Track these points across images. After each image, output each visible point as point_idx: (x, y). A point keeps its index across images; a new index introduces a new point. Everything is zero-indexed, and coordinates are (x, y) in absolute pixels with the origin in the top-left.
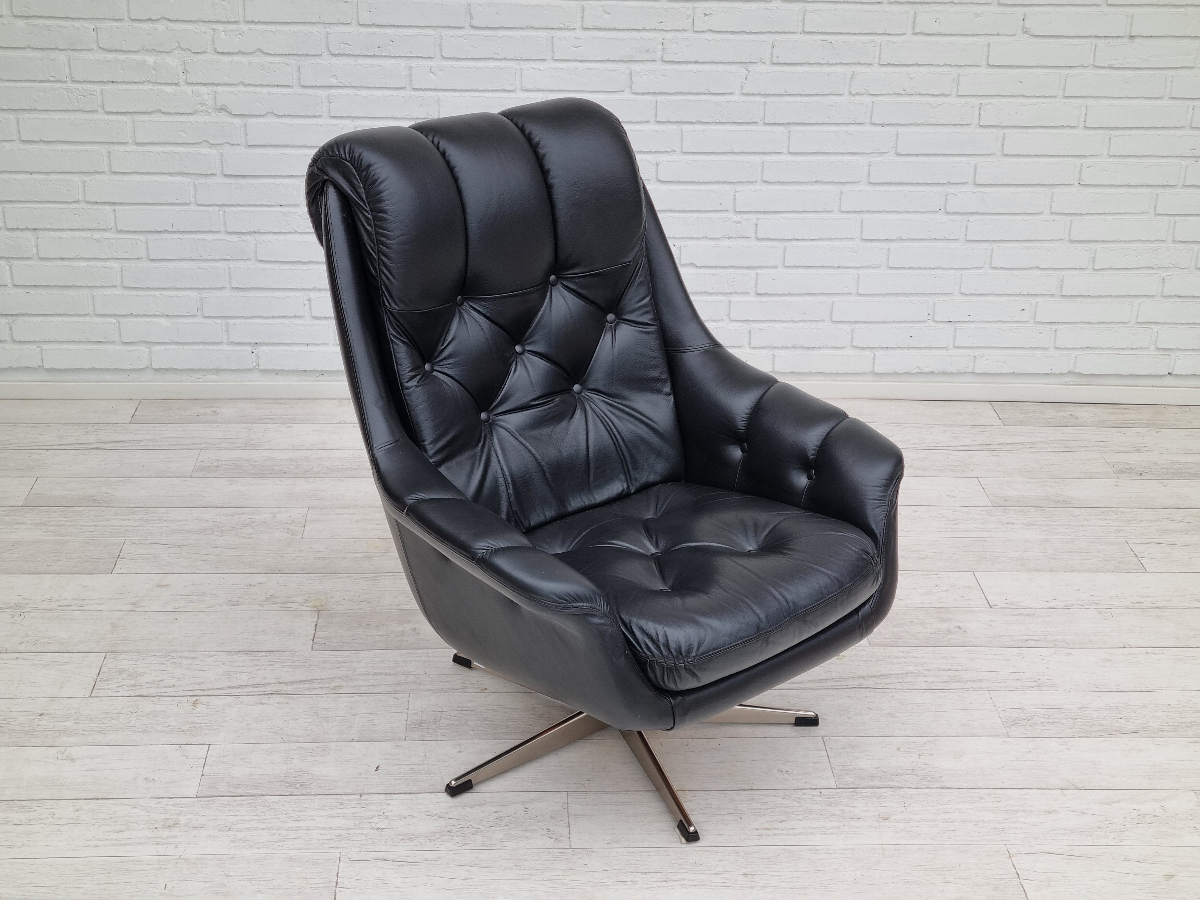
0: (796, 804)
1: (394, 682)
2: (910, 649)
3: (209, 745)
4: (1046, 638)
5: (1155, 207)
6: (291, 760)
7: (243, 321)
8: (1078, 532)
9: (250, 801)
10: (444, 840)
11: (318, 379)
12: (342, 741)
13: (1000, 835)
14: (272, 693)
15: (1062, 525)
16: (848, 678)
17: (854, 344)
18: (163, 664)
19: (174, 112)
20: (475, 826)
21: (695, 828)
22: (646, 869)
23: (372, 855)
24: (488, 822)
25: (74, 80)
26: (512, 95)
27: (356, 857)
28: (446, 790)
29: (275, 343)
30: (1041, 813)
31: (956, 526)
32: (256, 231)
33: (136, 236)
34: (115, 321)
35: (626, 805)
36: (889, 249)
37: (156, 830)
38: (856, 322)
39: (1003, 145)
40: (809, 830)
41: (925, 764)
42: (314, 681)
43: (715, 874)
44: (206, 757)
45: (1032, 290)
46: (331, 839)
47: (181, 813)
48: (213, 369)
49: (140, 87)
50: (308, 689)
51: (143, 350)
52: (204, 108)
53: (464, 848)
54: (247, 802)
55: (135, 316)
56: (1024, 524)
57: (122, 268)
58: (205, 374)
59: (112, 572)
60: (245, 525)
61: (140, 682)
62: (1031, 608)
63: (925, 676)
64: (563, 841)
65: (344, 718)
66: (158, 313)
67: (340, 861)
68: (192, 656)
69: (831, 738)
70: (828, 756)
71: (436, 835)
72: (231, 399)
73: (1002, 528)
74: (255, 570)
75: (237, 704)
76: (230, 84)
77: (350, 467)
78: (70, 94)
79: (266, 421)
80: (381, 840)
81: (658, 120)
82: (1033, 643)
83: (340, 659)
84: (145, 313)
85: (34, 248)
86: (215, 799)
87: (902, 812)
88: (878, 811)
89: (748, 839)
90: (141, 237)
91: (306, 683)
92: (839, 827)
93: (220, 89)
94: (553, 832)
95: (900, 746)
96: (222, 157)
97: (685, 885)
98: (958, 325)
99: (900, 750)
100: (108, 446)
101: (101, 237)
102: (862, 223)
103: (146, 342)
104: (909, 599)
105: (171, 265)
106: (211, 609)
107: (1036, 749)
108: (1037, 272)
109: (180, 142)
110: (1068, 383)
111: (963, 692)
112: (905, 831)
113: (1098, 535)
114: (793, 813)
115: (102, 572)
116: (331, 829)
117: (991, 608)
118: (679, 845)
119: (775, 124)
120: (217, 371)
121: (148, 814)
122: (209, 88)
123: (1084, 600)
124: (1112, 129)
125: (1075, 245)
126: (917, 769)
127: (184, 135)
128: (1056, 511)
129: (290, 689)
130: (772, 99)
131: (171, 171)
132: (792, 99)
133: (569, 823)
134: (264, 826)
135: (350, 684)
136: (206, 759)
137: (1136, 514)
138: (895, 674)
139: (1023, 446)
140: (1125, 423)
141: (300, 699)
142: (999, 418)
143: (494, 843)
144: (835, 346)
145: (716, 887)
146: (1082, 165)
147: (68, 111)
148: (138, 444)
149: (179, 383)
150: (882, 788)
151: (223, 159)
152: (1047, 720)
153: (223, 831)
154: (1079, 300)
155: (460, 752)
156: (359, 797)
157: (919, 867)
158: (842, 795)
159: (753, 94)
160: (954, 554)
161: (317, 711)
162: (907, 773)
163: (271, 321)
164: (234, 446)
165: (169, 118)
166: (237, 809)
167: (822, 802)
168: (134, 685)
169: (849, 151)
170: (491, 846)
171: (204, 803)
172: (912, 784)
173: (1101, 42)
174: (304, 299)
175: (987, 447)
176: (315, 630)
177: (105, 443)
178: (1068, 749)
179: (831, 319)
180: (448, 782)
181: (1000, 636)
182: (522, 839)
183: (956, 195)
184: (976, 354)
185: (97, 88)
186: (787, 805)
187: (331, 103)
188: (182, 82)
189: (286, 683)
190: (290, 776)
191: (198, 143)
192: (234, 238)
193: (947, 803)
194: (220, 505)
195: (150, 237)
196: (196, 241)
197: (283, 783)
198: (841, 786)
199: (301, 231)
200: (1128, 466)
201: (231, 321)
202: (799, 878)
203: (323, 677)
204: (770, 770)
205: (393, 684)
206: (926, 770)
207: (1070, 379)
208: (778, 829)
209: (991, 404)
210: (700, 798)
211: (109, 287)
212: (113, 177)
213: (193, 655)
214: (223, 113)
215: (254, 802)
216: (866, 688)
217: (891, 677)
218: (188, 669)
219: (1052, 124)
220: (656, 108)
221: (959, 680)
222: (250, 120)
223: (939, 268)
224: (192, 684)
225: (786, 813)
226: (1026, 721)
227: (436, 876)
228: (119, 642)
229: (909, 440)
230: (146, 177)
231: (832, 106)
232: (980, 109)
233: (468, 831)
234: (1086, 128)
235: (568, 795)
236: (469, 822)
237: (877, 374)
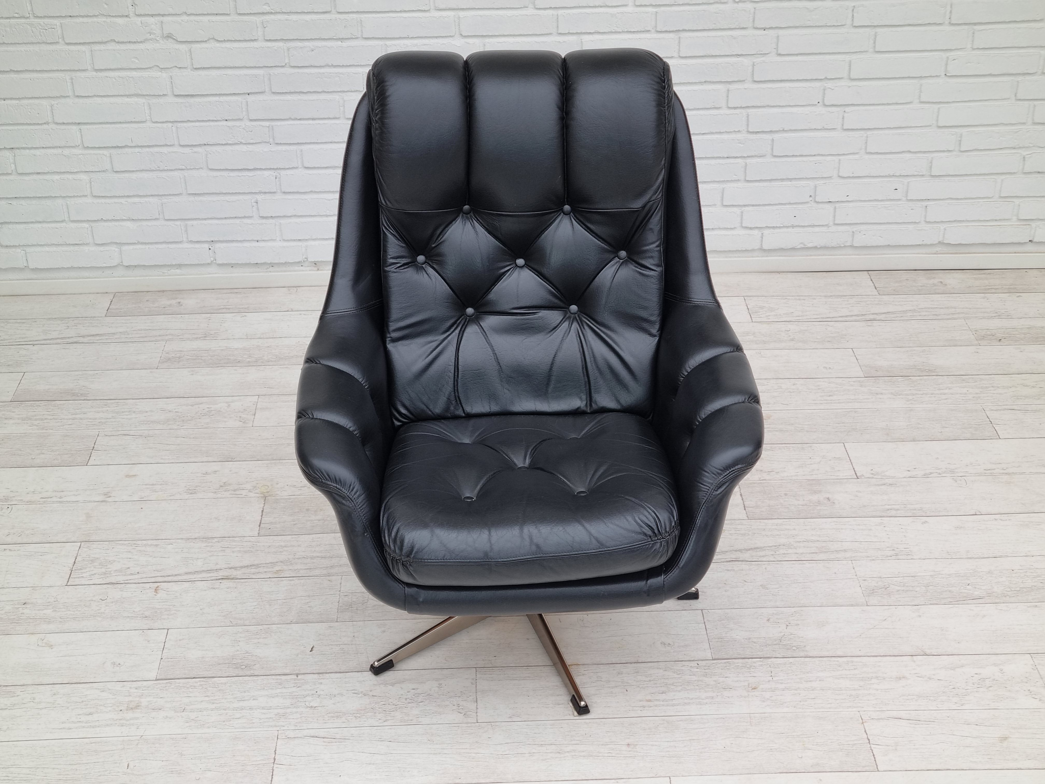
0: (676, 676)
1: (328, 565)
2: (784, 522)
3: (168, 629)
4: (905, 507)
5: (1016, 94)
6: (238, 643)
7: (199, 222)
8: (940, 401)
9: (202, 683)
10: (368, 717)
11: (268, 270)
12: (282, 623)
13: (855, 702)
14: (223, 578)
15: (926, 394)
16: (727, 552)
17: (744, 225)
18: (129, 552)
19: (126, 41)
20: (394, 703)
21: (585, 702)
22: (542, 741)
23: (306, 732)
24: (406, 699)
25: (35, 16)
26: (427, 14)
27: (291, 734)
28: (371, 670)
29: (229, 241)
30: (892, 680)
31: (831, 398)
32: (206, 143)
33: (101, 152)
34: (88, 225)
35: (527, 679)
36: (773, 139)
37: (121, 712)
38: (745, 206)
39: (875, 43)
40: (686, 701)
41: (791, 634)
42: (259, 565)
43: (602, 745)
44: (165, 642)
45: (904, 171)
46: (270, 718)
47: (142, 695)
48: (176, 265)
49: (95, 19)
50: (253, 574)
51: (114, 250)
52: (152, 36)
53: (385, 724)
54: (199, 683)
55: (105, 220)
56: (892, 393)
57: (90, 180)
58: (170, 269)
59: (87, 464)
60: (202, 415)
61: (110, 570)
62: (894, 477)
63: (795, 548)
64: (471, 716)
65: (284, 601)
66: (124, 218)
67: (278, 738)
68: (155, 544)
69: (709, 610)
70: (706, 629)
71: (361, 712)
72: (193, 290)
73: (872, 398)
74: (210, 459)
75: (193, 590)
76: (174, 15)
77: (296, 354)
78: (33, 29)
79: (224, 311)
80: (314, 718)
81: (559, 32)
82: (893, 513)
83: (283, 544)
84: (113, 218)
85: (12, 165)
86: (171, 682)
87: (769, 681)
88: (748, 681)
89: (632, 710)
90: (105, 152)
91: (253, 567)
92: (712, 698)
93: (165, 19)
94: (462, 708)
95: (770, 617)
96: (172, 79)
97: (575, 755)
98: (837, 205)
99: (770, 621)
100: (86, 340)
101: (70, 153)
102: (748, 117)
103: (116, 243)
104: (784, 471)
105: (134, 176)
106: (172, 498)
107: (891, 617)
108: (908, 156)
109: (133, 67)
110: (938, 252)
111: (828, 563)
112: (771, 700)
113: (958, 403)
114: (673, 684)
115: (79, 464)
116: (270, 708)
117: (858, 478)
118: (572, 717)
119: (666, 32)
120: (180, 266)
121: (114, 697)
122: (156, 19)
123: (941, 469)
124: (975, 24)
125: (943, 130)
126: (784, 639)
127: (137, 61)
128: (921, 380)
129: (238, 573)
130: (663, 9)
131: (127, 93)
132: (682, 8)
133: (477, 699)
134: (213, 706)
135: (291, 567)
136: (165, 643)
137: (994, 380)
138: (769, 547)
139: (895, 315)
140: (989, 289)
141: (247, 584)
142: (875, 287)
143: (411, 719)
144: (726, 227)
145: (602, 758)
146: (948, 58)
147: (33, 43)
148: (112, 337)
149: (147, 278)
150: (752, 658)
151: (173, 81)
152: (903, 588)
153: (178, 712)
154: (947, 178)
155: (384, 631)
156: (296, 677)
157: (781, 734)
158: (716, 666)
159: (645, 6)
160: (827, 425)
161: (261, 595)
162: (775, 643)
163: (224, 221)
164: (196, 336)
165: (123, 47)
166: (191, 690)
167: (699, 673)
168: (105, 574)
169: (734, 53)
170: (409, 721)
171: (163, 685)
172: (779, 653)
174: (252, 201)
175: (863, 317)
176: (262, 516)
177: (83, 337)
178: (920, 616)
179: (722, 203)
180: (372, 663)
181: (864, 506)
182: (436, 714)
183: (833, 89)
184: (854, 230)
185: (57, 22)
186: (668, 677)
187: (265, 27)
188: (131, 14)
189: (235, 568)
190: (237, 658)
191: (150, 68)
192: (187, 150)
193: (809, 671)
194: (182, 395)
195: (113, 151)
196: (154, 154)
197: (230, 664)
198: (717, 657)
199: (245, 142)
200: (988, 333)
201: (190, 223)
202: (675, 747)
203: (268, 562)
204: (654, 643)
205: (328, 567)
206: (792, 640)
207: (940, 249)
208: (659, 700)
209: (868, 274)
210: (591, 671)
211: (80, 196)
212: (77, 100)
213: (155, 542)
214: (170, 40)
215: (205, 683)
216: (742, 561)
217: (765, 550)
218: (151, 556)
219: (920, 22)
220: (558, 22)
221: (825, 550)
222: (194, 46)
223: (819, 155)
224: (154, 571)
225: (666, 685)
226: (883, 589)
227: (359, 751)
228: (92, 532)
229: (793, 313)
230: (105, 99)
231: (718, 13)
232: (853, 10)
233: (389, 708)
234: (951, 24)
235: (476, 671)
236: (390, 700)
237: (765, 250)
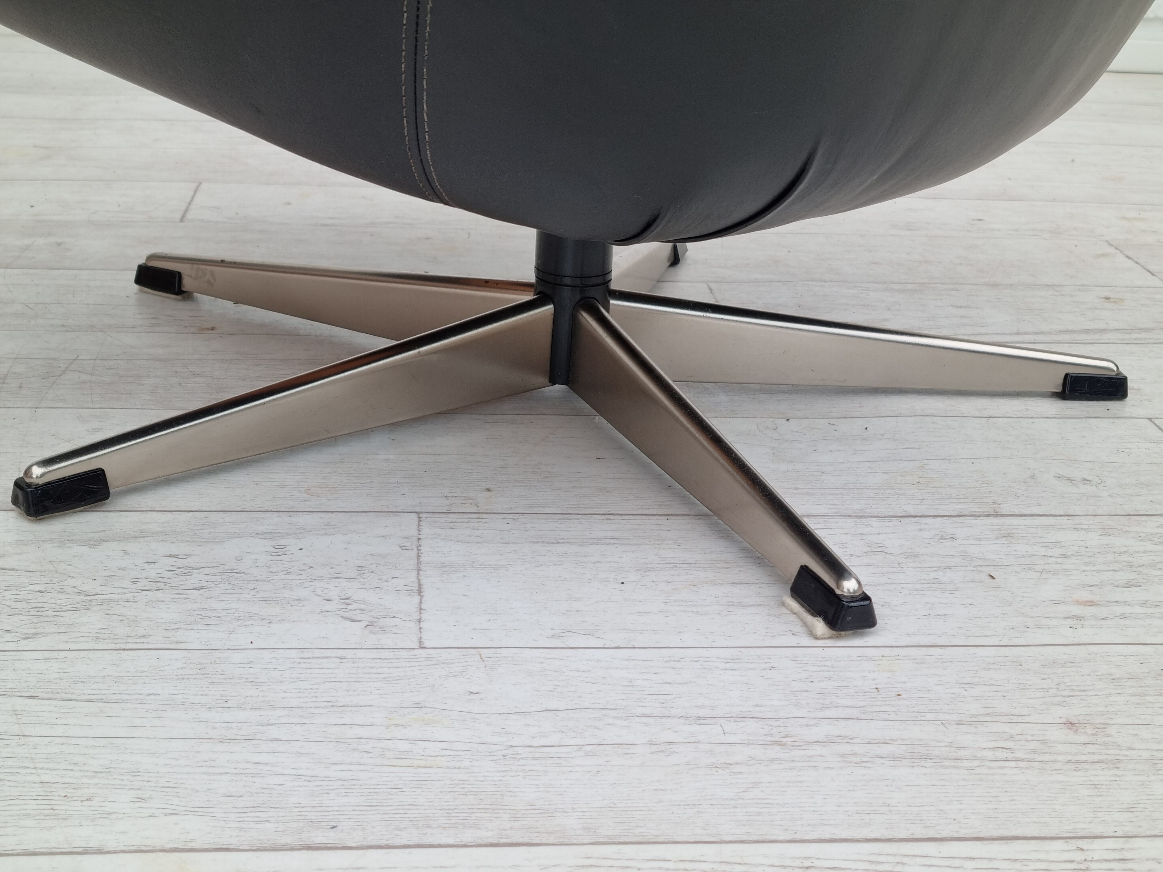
20: (86, 587)
21: (857, 582)
22: (701, 707)
24: (136, 581)
28: (15, 501)
35: (609, 544)
43: (959, 723)
53: (24, 644)
64: (394, 630)
89: (1038, 627)
94: (362, 606)
97: (855, 754)
114: (1154, 566)
133: (420, 585)
143: (142, 632)
145: (976, 763)
170: (130, 640)
182: (250, 622)
186: (1125, 549)
204: (1032, 477)
208: (1126, 603)
225: (1132, 566)
233: (59, 602)
235: (420, 521)
236: (69, 580)
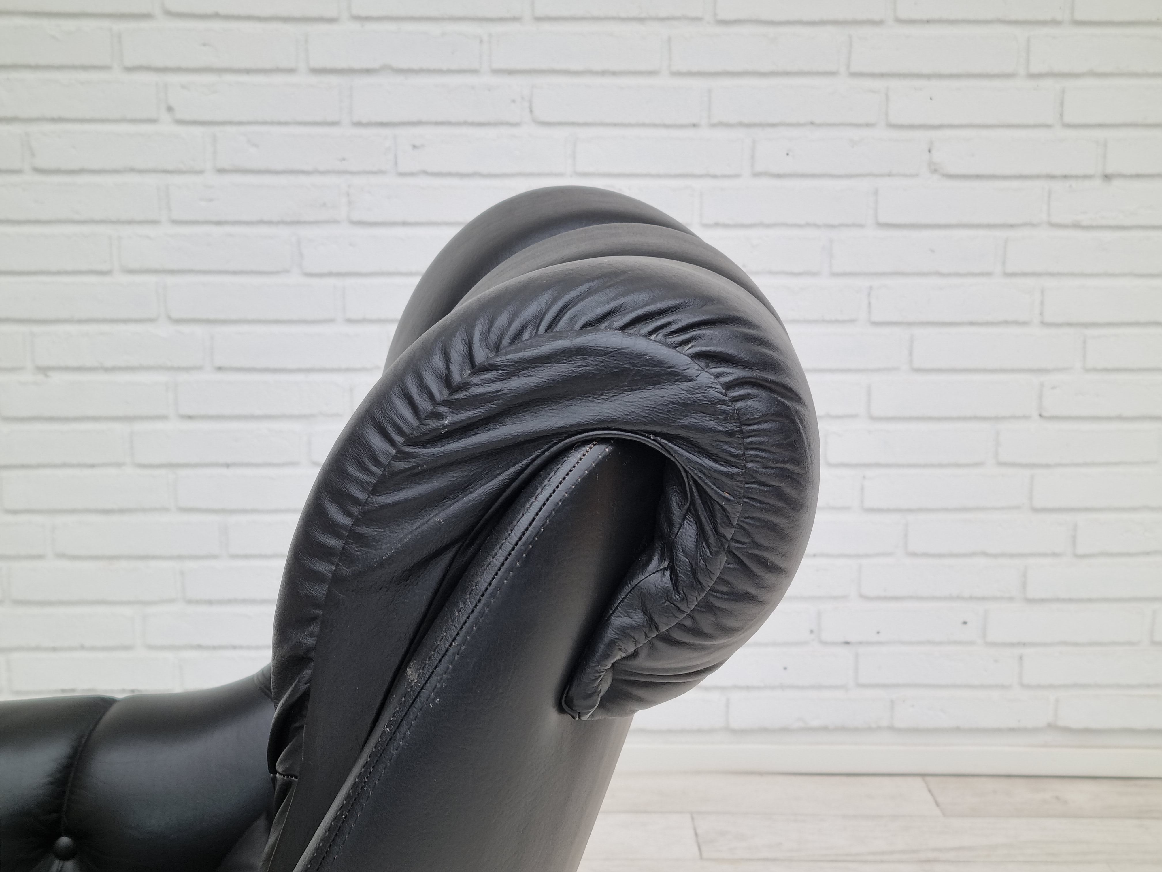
26: (107, 279)
39: (911, 354)
45: (978, 590)
98: (861, 649)
108: (983, 561)
124: (1086, 325)
125: (1042, 515)
142: (937, 803)
146: (1042, 385)
154: (1055, 605)
173: (1058, 186)
175: (914, 856)
183: (841, 435)
184: (893, 697)
207: (1051, 737)
209: (923, 780)
219: (989, 319)
220: (344, 299)
229: (781, 844)
232: (869, 295)
234: (1045, 324)
237: (734, 731)
